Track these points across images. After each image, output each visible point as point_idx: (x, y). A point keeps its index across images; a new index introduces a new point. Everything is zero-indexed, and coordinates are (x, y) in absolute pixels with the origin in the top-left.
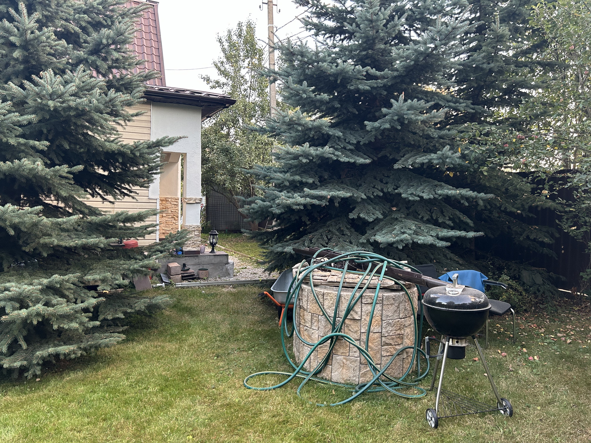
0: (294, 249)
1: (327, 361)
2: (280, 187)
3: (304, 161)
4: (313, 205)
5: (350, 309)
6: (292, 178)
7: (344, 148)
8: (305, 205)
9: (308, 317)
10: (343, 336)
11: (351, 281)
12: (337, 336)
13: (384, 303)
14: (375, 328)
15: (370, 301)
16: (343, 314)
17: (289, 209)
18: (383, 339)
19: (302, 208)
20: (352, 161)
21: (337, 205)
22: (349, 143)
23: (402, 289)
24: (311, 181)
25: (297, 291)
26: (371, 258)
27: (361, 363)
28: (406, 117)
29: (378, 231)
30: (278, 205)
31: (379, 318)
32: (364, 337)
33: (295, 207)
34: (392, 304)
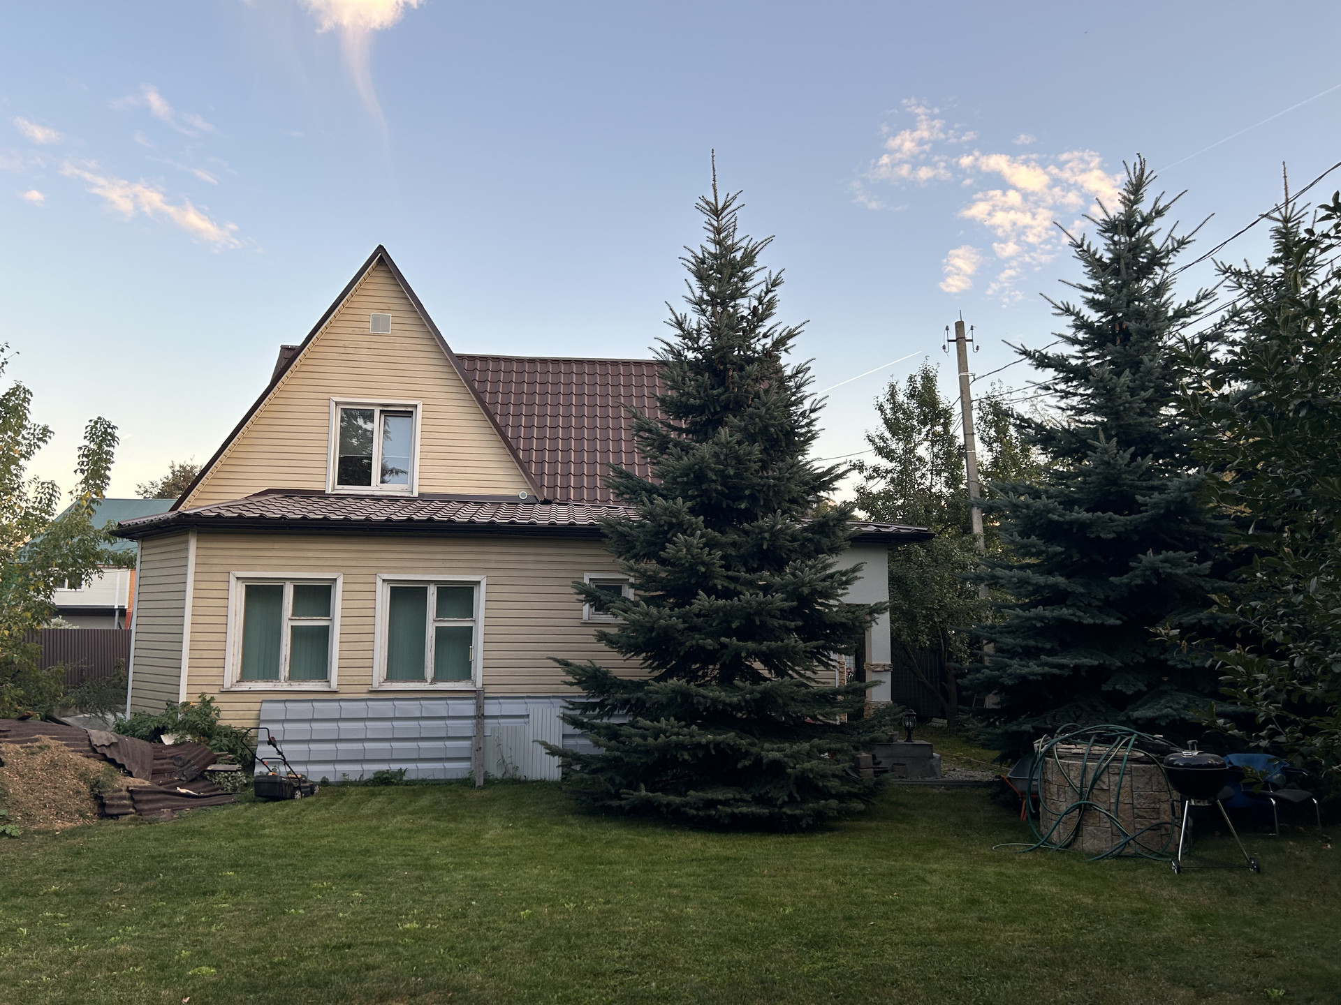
0: (1033, 727)
1: (1078, 831)
2: (1011, 653)
3: (1039, 625)
4: (1053, 675)
5: (1097, 779)
6: (1024, 643)
7: (1090, 605)
8: (1043, 675)
9: (1054, 789)
10: (1091, 805)
11: (1097, 752)
12: (1085, 804)
13: (1134, 774)
14: (1124, 798)
15: (1117, 771)
16: (1089, 784)
17: (1023, 679)
18: (1136, 811)
19: (1040, 678)
20: (1099, 622)
21: (1084, 674)
22: (1095, 598)
23: (1154, 762)
24: (1048, 646)
25: (1041, 764)
26: (1120, 731)
27: (1112, 834)
28: (1161, 571)
29: (1141, 706)
30: (1010, 675)
31: (1129, 789)
32: (1113, 807)
33: (1031, 678)
34: (1142, 776)
